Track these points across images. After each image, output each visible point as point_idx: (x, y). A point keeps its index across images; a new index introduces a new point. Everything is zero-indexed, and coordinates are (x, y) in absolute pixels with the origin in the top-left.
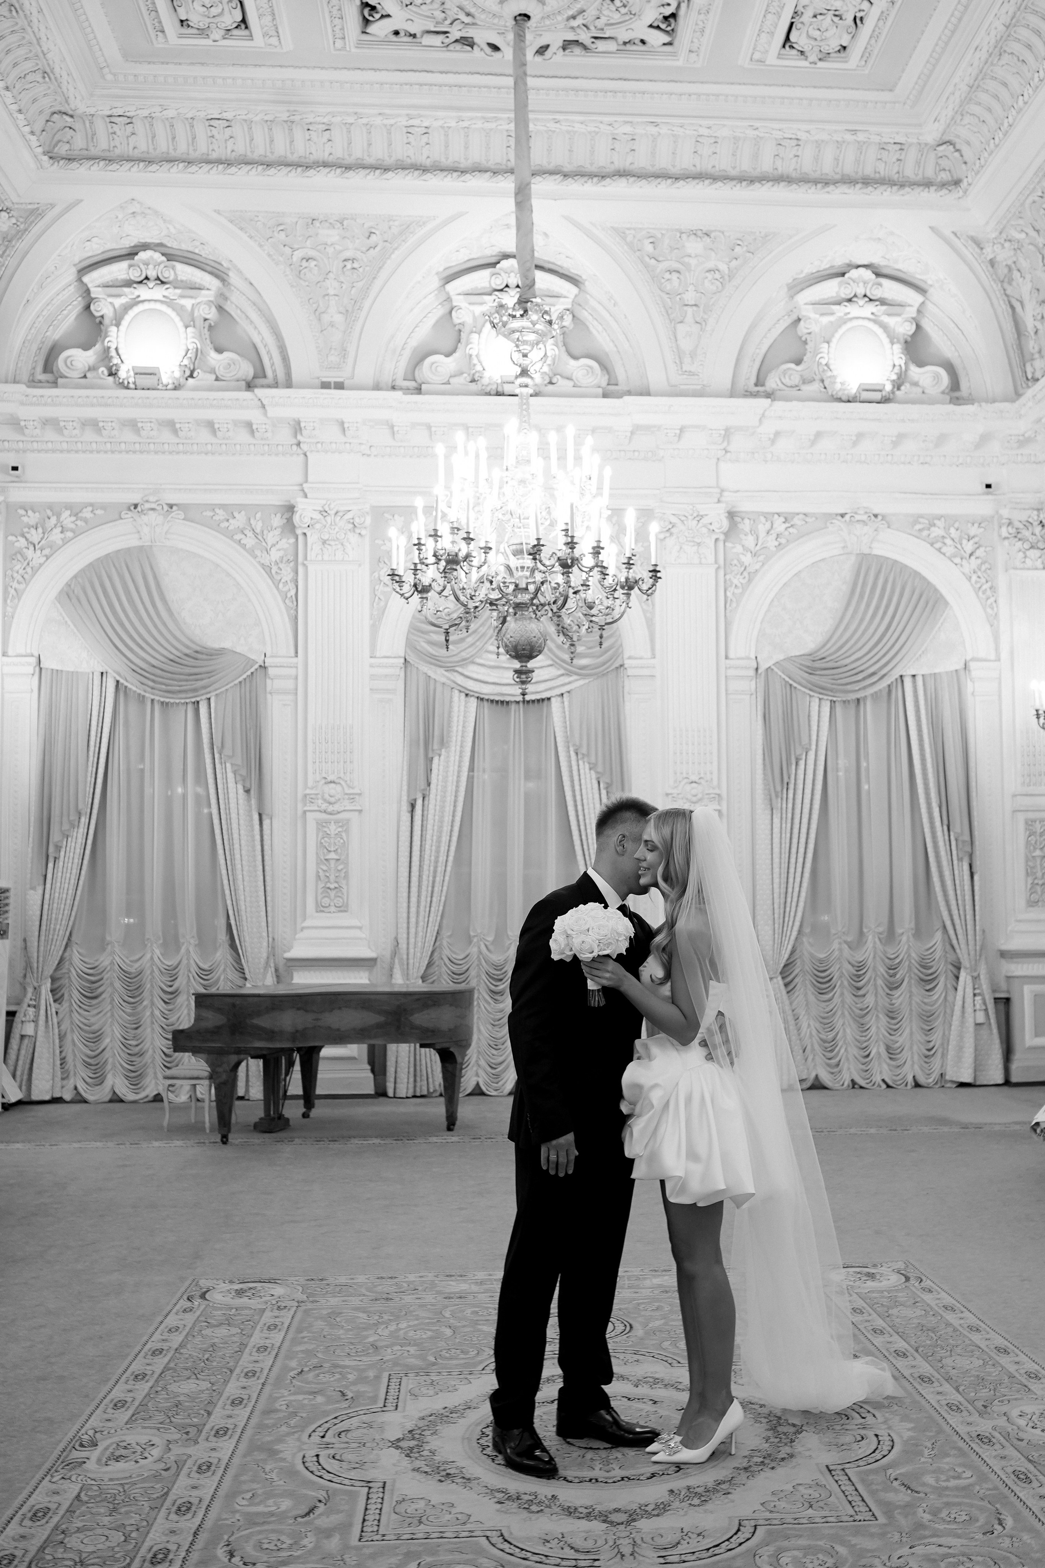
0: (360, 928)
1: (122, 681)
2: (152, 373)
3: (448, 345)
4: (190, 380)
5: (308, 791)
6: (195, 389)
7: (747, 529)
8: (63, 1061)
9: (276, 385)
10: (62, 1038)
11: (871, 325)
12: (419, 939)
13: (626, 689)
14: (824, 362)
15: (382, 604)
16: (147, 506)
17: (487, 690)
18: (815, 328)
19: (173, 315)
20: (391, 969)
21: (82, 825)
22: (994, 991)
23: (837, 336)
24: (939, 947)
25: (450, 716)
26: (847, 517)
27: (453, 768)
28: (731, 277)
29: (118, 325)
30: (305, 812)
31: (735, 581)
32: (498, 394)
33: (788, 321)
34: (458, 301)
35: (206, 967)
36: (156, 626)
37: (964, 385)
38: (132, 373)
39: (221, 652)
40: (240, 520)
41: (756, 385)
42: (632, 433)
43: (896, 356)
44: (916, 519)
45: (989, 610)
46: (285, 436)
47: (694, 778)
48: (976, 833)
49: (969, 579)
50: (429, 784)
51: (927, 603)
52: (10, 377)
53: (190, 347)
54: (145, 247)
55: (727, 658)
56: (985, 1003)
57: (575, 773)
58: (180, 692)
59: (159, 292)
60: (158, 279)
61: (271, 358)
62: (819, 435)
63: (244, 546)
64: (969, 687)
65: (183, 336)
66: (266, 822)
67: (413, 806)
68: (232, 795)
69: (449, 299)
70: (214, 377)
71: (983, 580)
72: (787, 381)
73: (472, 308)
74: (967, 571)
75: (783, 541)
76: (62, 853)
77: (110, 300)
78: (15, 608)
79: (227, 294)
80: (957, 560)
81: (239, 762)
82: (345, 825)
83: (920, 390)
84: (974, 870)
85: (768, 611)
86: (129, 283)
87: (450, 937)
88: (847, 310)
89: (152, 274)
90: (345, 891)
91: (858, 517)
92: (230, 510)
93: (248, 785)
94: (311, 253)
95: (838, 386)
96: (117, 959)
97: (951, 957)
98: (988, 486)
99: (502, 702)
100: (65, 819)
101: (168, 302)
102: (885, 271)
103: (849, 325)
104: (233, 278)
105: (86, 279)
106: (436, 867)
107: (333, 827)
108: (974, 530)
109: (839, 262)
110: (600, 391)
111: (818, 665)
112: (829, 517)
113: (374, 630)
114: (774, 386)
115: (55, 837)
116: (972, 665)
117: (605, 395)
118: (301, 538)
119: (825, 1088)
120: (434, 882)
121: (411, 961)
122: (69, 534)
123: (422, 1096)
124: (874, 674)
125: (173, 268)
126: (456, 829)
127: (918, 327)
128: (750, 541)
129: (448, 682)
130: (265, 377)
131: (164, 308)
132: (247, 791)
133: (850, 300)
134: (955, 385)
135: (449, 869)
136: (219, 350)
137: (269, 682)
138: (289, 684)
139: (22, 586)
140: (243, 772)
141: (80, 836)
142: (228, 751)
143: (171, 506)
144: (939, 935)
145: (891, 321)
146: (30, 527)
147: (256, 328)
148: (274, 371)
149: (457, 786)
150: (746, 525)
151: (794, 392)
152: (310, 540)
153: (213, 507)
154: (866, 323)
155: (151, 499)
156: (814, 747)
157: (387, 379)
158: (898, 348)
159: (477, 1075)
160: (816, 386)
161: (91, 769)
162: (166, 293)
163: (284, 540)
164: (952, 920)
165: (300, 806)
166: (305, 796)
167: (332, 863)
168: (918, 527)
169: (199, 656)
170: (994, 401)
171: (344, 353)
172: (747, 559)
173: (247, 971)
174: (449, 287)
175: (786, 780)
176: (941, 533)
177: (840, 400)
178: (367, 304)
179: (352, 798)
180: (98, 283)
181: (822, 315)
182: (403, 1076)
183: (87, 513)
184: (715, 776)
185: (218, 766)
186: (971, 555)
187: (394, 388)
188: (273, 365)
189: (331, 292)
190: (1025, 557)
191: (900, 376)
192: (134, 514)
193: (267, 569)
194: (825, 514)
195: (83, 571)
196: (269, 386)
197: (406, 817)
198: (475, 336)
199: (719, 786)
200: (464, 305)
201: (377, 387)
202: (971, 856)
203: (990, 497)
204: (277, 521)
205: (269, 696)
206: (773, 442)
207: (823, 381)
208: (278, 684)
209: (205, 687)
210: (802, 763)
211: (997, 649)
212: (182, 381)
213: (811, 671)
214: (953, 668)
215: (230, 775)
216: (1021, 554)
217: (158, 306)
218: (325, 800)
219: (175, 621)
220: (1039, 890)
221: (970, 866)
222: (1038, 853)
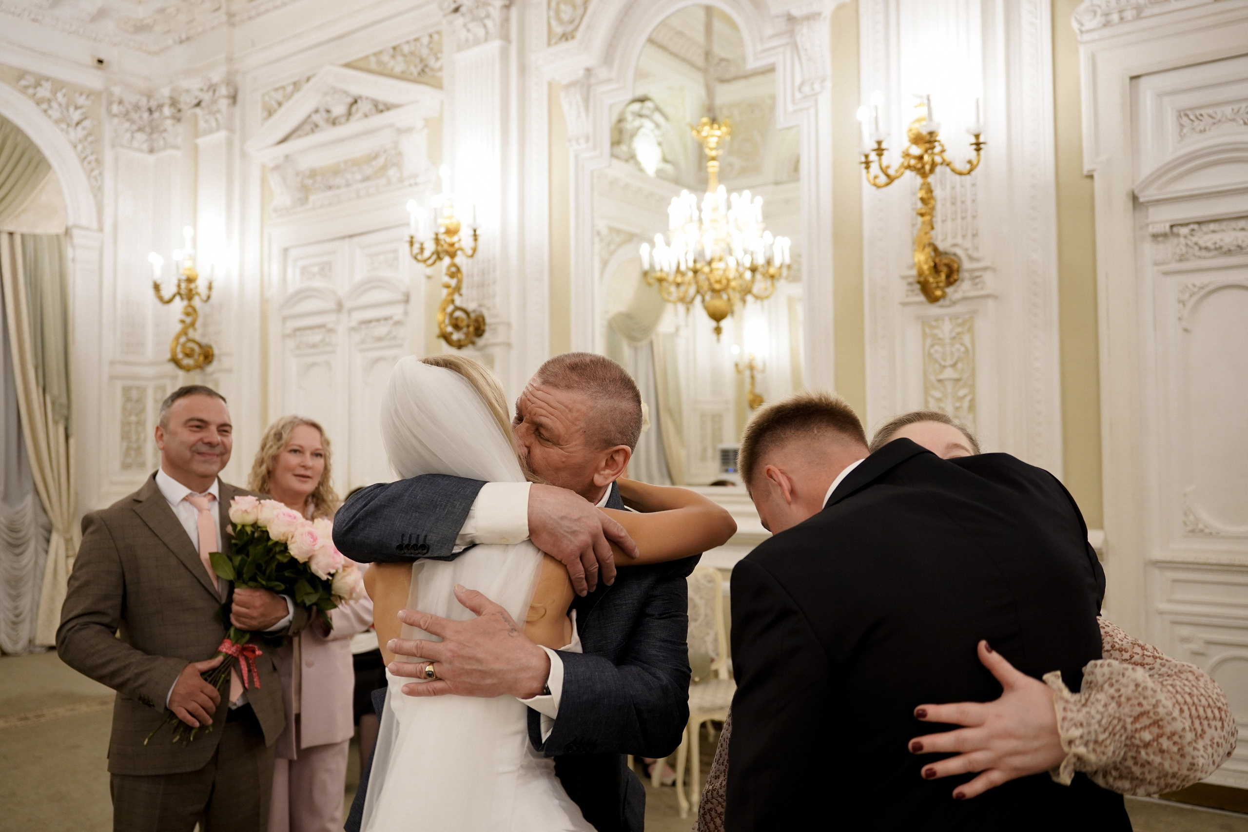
24: (31, 510)
44: (22, 74)
45: (93, 181)
48: (73, 397)
49: (75, 147)
51: (29, 162)
64: (70, 253)
71: (88, 151)
74: (73, 138)
80: (64, 126)
84: (71, 431)
97: (43, 520)
98: (100, 61)
108: (81, 101)
116: (75, 232)
144: (29, 499)
164: (45, 483)
168: (23, 83)
176: (48, 94)
186: (77, 124)
190: (132, 137)
202: (67, 419)
203: (99, 73)
211: (100, 220)
214: (55, 232)
216: (128, 135)
220: (133, 453)
221: (66, 430)
222: (133, 419)
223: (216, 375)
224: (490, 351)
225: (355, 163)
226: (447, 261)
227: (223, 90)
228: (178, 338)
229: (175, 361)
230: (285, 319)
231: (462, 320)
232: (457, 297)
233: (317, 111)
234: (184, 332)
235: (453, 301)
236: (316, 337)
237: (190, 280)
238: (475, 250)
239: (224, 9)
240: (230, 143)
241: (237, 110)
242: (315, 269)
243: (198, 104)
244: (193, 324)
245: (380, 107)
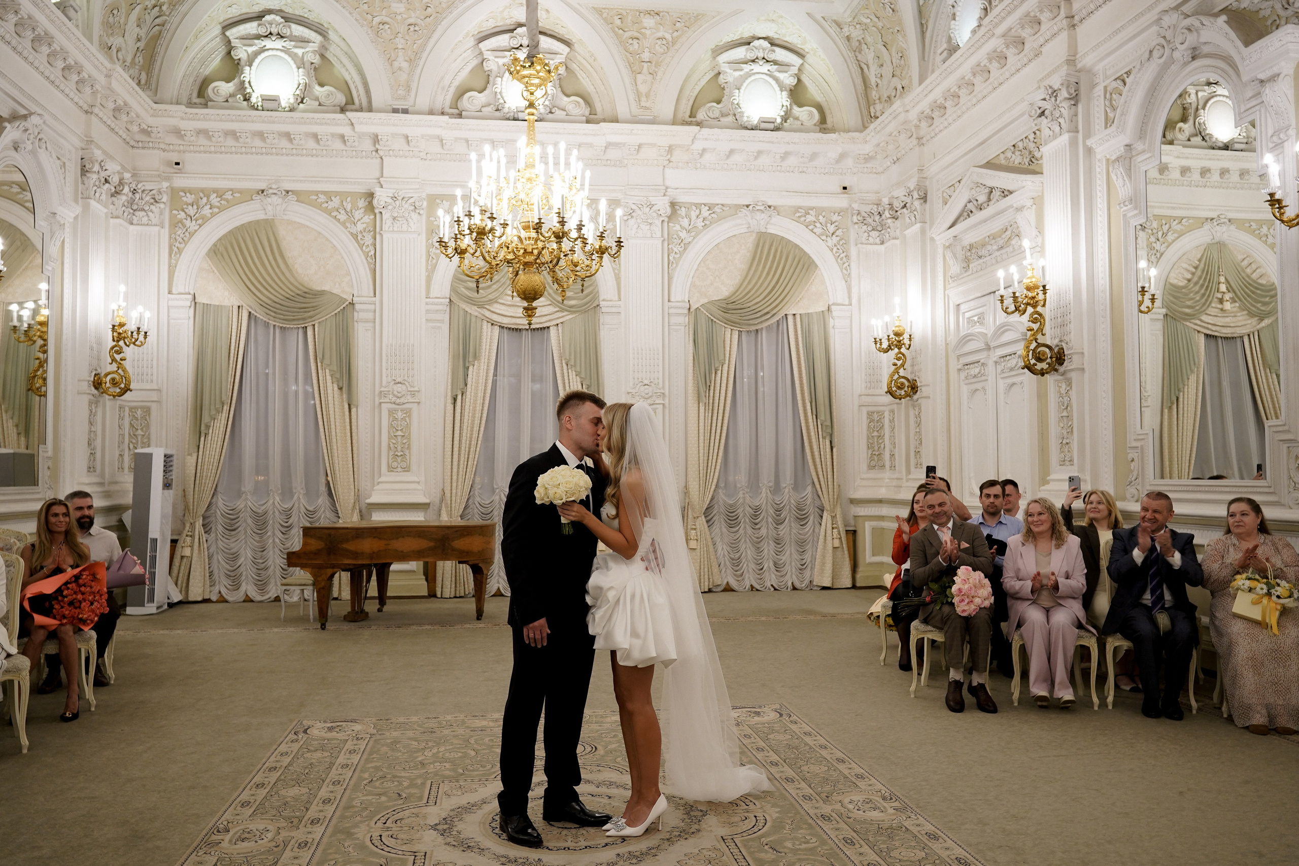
0: (418, 483)
1: (253, 312)
2: (275, 99)
3: (480, 85)
4: (301, 105)
5: (383, 389)
6: (305, 111)
7: (684, 214)
8: (211, 574)
9: (361, 110)
10: (210, 557)
11: (767, 78)
12: (459, 490)
13: (601, 321)
14: (736, 102)
15: (434, 261)
16: (271, 191)
17: (505, 321)
18: (730, 79)
19: (289, 59)
20: (440, 510)
21: (224, 411)
22: (845, 526)
23: (745, 85)
24: (810, 495)
25: (480, 339)
26: (751, 207)
27: (483, 374)
28: (673, 44)
29: (250, 66)
30: (380, 403)
31: (675, 250)
32: (515, 119)
33: (712, 74)
34: (487, 55)
35: (311, 509)
36: (276, 274)
37: (829, 120)
38: (260, 99)
39: (322, 293)
40: (336, 202)
41: (690, 117)
42: (606, 148)
43: (784, 99)
44: (797, 209)
45: (845, 271)
46: (367, 145)
47: (646, 382)
48: (835, 420)
49: (832, 250)
50: (466, 385)
51: (804, 266)
52: (174, 100)
53: (301, 82)
54: (270, 12)
55: (669, 301)
56: (839, 534)
57: (566, 378)
58: (294, 320)
59: (279, 44)
60: (279, 34)
61: (358, 91)
62: (732, 152)
63: (339, 220)
64: (831, 323)
65: (296, 74)
66: (354, 410)
67: (455, 400)
68: (330, 392)
69: (481, 53)
70: (317, 103)
71: (841, 251)
72: (711, 115)
73: (497, 60)
74: (830, 244)
75: (707, 223)
76: (211, 431)
77: (245, 48)
78: (177, 261)
79: (328, 46)
81: (335, 369)
82: (408, 413)
83: (799, 123)
84: (834, 445)
85: (697, 270)
86: (258, 37)
87: (480, 489)
88: (752, 67)
89: (274, 30)
90: (408, 457)
91: (758, 208)
92: (329, 195)
93: (341, 385)
94: (386, 19)
95: (745, 119)
96: (250, 504)
97: (818, 503)
98: (845, 188)
99: (517, 329)
100: (212, 407)
101: (286, 51)
102: (777, 42)
103: (753, 78)
104: (332, 35)
105: (228, 33)
106: (470, 441)
107: (400, 414)
108: (835, 218)
109: (747, 34)
110: (584, 118)
111: (730, 306)
112: (738, 207)
113: (429, 279)
114: (702, 118)
115: (206, 419)
116: (833, 308)
117: (588, 122)
118: (378, 216)
119: (733, 590)
120: (469, 452)
121: (453, 505)
122: (216, 210)
123: (461, 597)
124: (768, 313)
125: (290, 27)
126: (485, 415)
127: (799, 80)
128: (685, 222)
129: (480, 316)
130: (353, 104)
131: (282, 54)
132: (341, 389)
133: (753, 61)
134: (823, 120)
135: (479, 442)
136: (321, 85)
137: (356, 314)
138: (370, 316)
139: (182, 246)
140: (338, 375)
141: (223, 418)
142: (327, 361)
143: (287, 192)
144: (809, 488)
145: (781, 76)
146: (188, 204)
147: (347, 70)
148: (360, 100)
149: (485, 386)
150: (683, 212)
151: (715, 122)
152: (384, 217)
153: (317, 193)
154: (764, 76)
155: (274, 186)
156: (727, 362)
157: (438, 107)
158: (785, 94)
159: (498, 582)
160: (730, 119)
161: (231, 372)
162: (284, 44)
163: (366, 217)
164: (819, 479)
165: (377, 399)
166: (381, 392)
167: (399, 438)
168: (798, 215)
169: (307, 295)
170: (849, 131)
171: (408, 89)
172: (683, 234)
173: (339, 512)
174: (481, 45)
175: (708, 384)
176: (813, 219)
177: (746, 128)
178: (425, 55)
179: (413, 394)
180: (236, 36)
181: (735, 70)
182: (447, 583)
183: (228, 196)
184: (661, 381)
185: (320, 371)
186: (833, 234)
187: (443, 114)
188: (359, 95)
189: (400, 46)
190: (869, 236)
191: (786, 113)
192: (261, 197)
193: (355, 236)
194: (736, 205)
195: (225, 236)
196: (356, 111)
197: (450, 407)
198: (499, 79)
199: (663, 388)
200: (491, 58)
201: (431, 113)
202: (831, 435)
203: (846, 195)
204: (362, 203)
205: (356, 324)
206: (701, 155)
207: (735, 115)
208: (362, 315)
209: (311, 317)
210: (719, 372)
211: (850, 297)
212: (296, 105)
213: (726, 311)
214: (821, 310)
215: (329, 377)
216: (866, 234)
217: (279, 53)
218: (395, 396)
219: (290, 270)
220: (876, 458)
221: (831, 442)
222: (875, 434)
223: (920, 401)
224: (1069, 375)
225: (993, 237)
226: (1030, 310)
227: (916, 195)
228: (892, 376)
229: (890, 392)
230: (959, 357)
231: (1044, 353)
232: (1039, 336)
233: (970, 202)
234: (897, 371)
235: (1036, 340)
236: (975, 370)
237: (897, 334)
238: (1045, 300)
239: (914, 136)
240: (923, 231)
241: (928, 206)
242: (976, 318)
243: (905, 206)
244: (903, 365)
245: (1006, 193)
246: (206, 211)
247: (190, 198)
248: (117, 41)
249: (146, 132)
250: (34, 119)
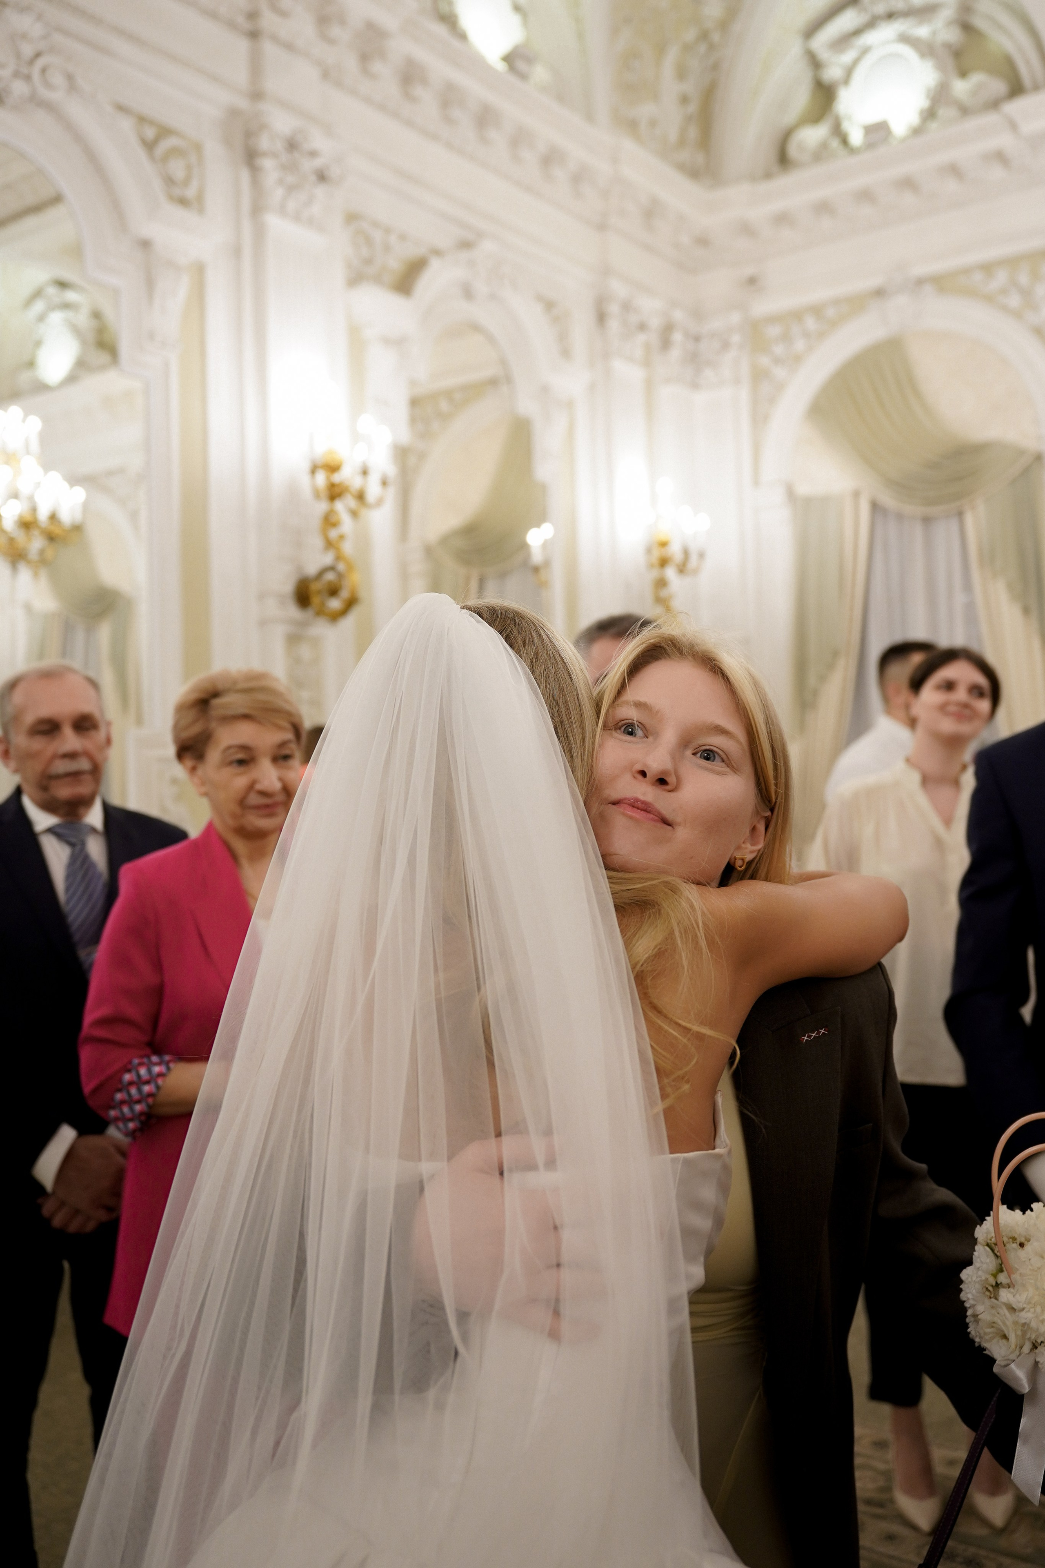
1: (878, 499)
2: (884, 127)
4: (933, 121)
16: (893, 287)
19: (910, 52)
29: (848, 85)
38: (864, 133)
40: (1001, 277)
52: (744, 176)
53: (932, 84)
58: (941, 503)
59: (890, 30)
63: (1007, 309)
65: (923, 73)
68: (1006, 619)
77: (839, 59)
81: (1014, 575)
86: (857, 32)
92: (989, 268)
100: (821, 661)
101: (902, 38)
115: (811, 681)
122: (814, 340)
130: (1020, 83)
131: (898, 48)
136: (966, 75)
139: (769, 409)
140: (1020, 589)
141: (838, 679)
142: (999, 566)
143: (921, 281)
146: (773, 342)
153: (968, 270)
155: (897, 278)
162: (900, 28)
169: (963, 455)
180: (824, 45)
188: (1031, 70)
192: (879, 301)
195: (830, 380)
196: (1025, 94)
209: (970, 493)
219: (932, 415)
246: (800, 345)
247: (774, 331)
248: (646, 110)
249: (703, 241)
250: (487, 246)
